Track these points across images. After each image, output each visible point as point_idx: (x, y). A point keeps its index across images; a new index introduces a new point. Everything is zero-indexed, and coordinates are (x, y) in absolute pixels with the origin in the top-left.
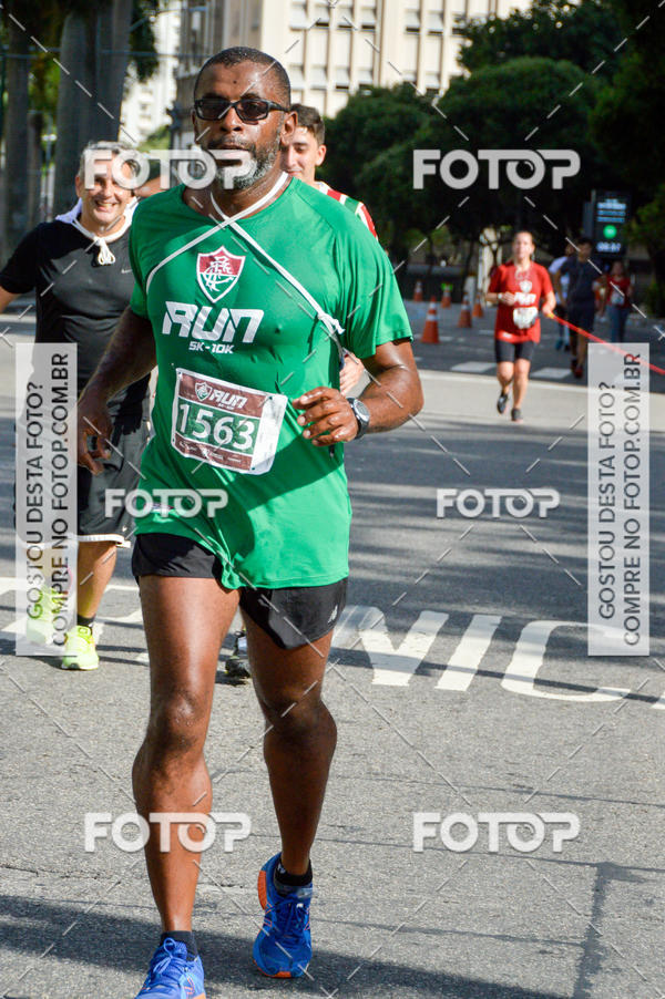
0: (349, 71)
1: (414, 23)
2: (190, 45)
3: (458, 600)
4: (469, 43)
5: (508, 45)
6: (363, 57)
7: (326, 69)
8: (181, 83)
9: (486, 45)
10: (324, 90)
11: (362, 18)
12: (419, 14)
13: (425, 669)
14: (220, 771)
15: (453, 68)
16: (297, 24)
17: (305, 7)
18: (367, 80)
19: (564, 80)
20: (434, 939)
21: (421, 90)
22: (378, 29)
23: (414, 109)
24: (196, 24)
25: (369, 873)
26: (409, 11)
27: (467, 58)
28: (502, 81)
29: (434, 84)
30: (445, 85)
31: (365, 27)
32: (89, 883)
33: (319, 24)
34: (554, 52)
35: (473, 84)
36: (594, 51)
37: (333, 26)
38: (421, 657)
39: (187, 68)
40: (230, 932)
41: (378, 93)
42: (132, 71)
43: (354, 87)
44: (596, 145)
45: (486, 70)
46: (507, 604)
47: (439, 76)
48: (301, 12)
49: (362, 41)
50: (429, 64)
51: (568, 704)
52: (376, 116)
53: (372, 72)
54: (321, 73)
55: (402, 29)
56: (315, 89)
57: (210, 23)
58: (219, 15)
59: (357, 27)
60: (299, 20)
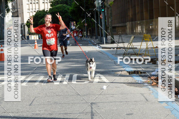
0: (35, 9)
1: (44, 2)
2: (14, 8)
3: (63, 73)
4: (51, 3)
5: (57, 3)
6: (37, 7)
7: (32, 9)
8: (13, 13)
9: (54, 3)
11: (37, 1)
13: (61, 82)
14: (36, 97)
15: (49, 7)
17: (29, 1)
18: (38, 10)
19: (65, 7)
20: (70, 114)
21: (46, 11)
22: (39, 3)
23: (45, 13)
24: (14, 5)
25: (59, 107)
27: (51, 5)
28: (57, 8)
30: (49, 10)
31: (37, 3)
32: (21, 113)
33: (31, 3)
34: (63, 3)
35: (53, 9)
36: (68, 3)
37: (33, 3)
38: (60, 80)
39: (13, 11)
40: (42, 117)
41: (40, 11)
42: (6, 12)
43: (36, 11)
44: (70, 15)
45: (54, 7)
46: (70, 73)
47: (48, 8)
48: (28, 2)
49: (37, 5)
50: (46, 7)
51: (81, 84)
52: (40, 15)
55: (42, 3)
56: (31, 12)
57: (16, 5)
58: (17, 3)
59: (36, 3)
60: (28, 3)
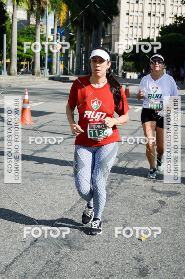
0: (137, 35)
1: (149, 26)
5: (169, 30)
6: (139, 33)
7: (132, 35)
10: (132, 39)
11: (139, 25)
12: (150, 24)
15: (157, 35)
16: (126, 27)
17: (128, 23)
22: (142, 27)
26: (148, 24)
27: (160, 33)
29: (153, 38)
30: (155, 38)
31: (140, 27)
33: (131, 26)
37: (134, 27)
47: (154, 36)
49: (139, 30)
53: (141, 36)
54: (131, 36)
55: (147, 27)
59: (138, 27)
60: (127, 26)
